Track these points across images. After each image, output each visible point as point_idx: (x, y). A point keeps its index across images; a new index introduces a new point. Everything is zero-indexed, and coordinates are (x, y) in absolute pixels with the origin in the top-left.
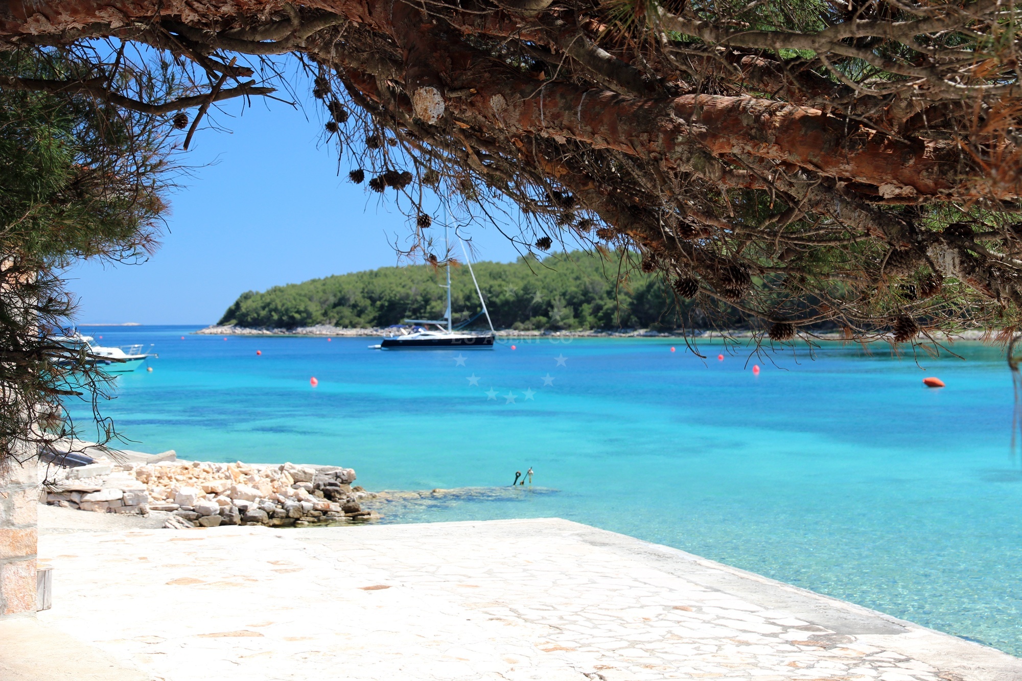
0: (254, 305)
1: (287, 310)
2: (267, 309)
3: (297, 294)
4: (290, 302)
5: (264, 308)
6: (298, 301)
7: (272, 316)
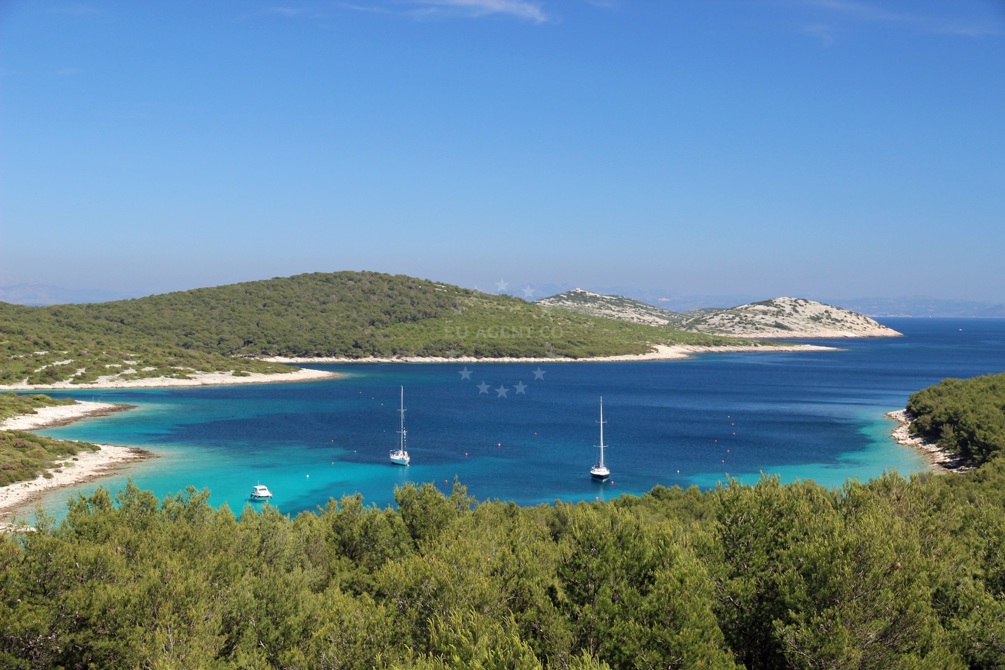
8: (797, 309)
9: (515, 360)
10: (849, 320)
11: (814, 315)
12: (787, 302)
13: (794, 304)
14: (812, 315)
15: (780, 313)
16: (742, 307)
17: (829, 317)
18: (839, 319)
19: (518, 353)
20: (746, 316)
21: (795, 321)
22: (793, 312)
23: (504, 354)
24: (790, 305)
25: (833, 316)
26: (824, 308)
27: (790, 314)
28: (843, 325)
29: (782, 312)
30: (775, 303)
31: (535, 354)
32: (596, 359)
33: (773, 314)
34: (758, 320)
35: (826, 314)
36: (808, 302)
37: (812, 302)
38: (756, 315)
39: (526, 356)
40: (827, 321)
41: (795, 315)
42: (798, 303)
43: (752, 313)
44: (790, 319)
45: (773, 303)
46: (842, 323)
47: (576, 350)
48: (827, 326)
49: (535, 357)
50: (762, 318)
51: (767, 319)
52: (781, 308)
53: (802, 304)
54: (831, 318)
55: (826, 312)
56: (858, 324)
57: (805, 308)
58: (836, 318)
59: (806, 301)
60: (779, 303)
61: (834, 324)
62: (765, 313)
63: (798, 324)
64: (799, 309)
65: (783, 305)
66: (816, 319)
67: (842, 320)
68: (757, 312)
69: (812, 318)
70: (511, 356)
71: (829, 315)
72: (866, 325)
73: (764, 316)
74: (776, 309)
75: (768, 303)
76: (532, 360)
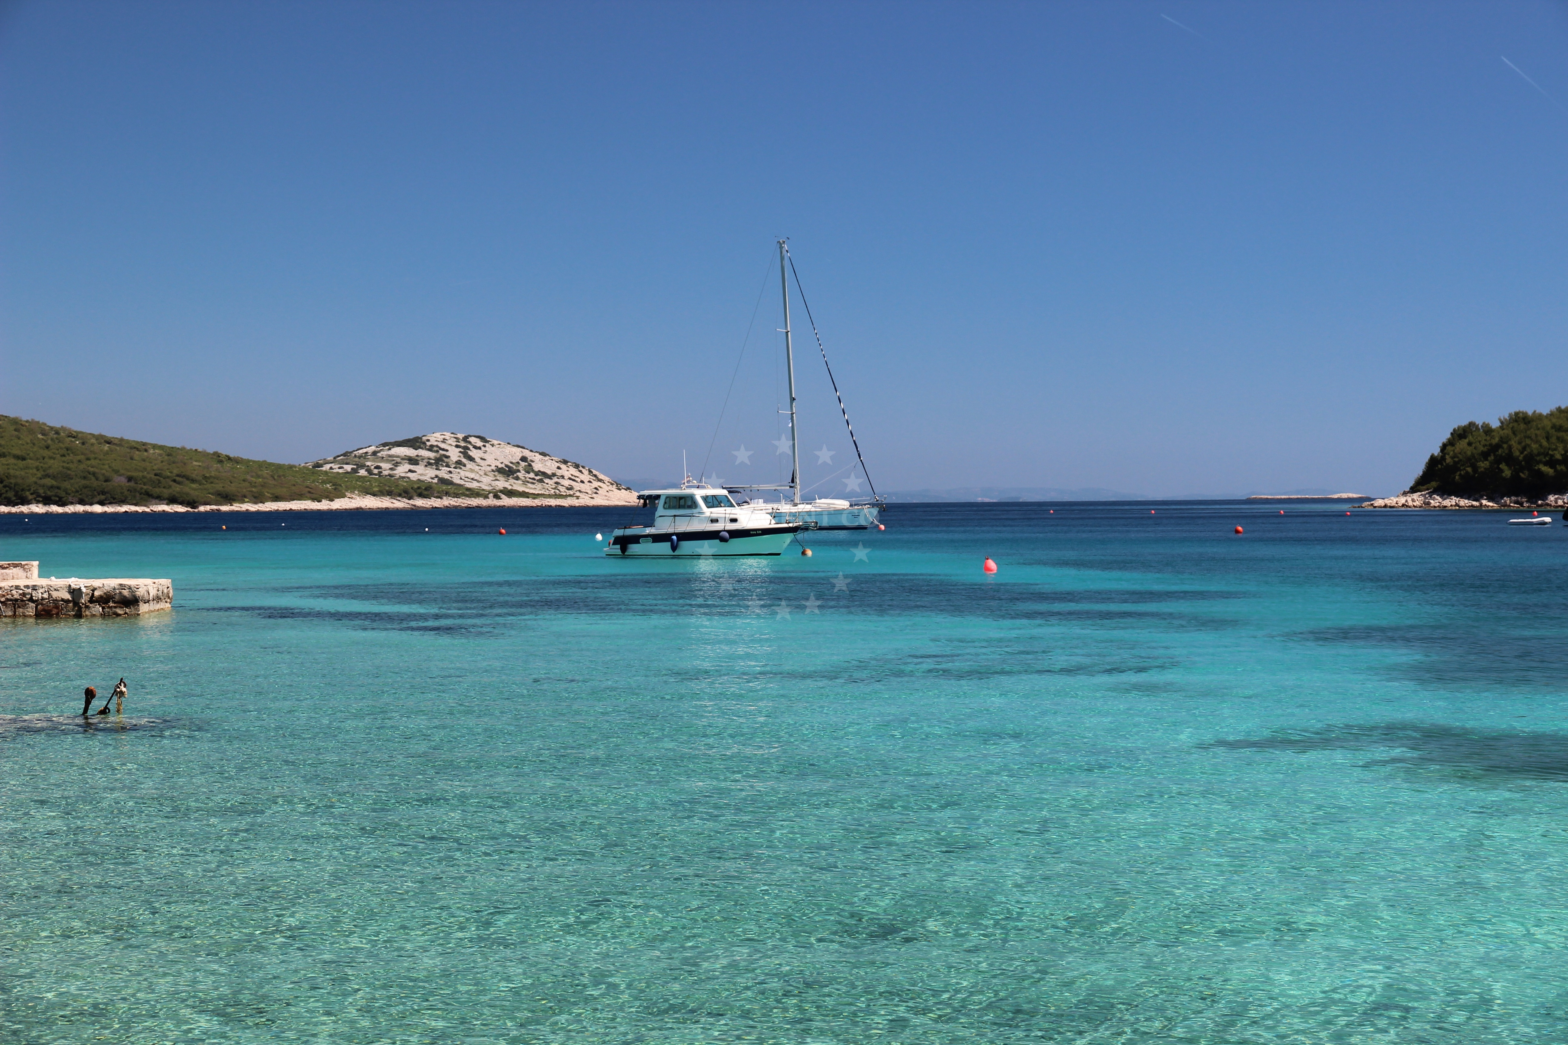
0: (1469, 451)
1: (1531, 459)
2: (1492, 458)
3: (1554, 427)
4: (1537, 442)
5: (1485, 455)
6: (1554, 440)
7: (1502, 471)
8: (470, 453)
9: (55, 509)
10: (567, 475)
11: (503, 466)
12: (449, 442)
13: (463, 444)
14: (500, 466)
15: (440, 461)
16: (365, 450)
17: (529, 469)
18: (549, 472)
19: (63, 494)
20: (378, 467)
21: (472, 475)
22: (464, 460)
23: (30, 497)
24: (457, 446)
25: (537, 467)
26: (518, 453)
27: (459, 464)
28: (556, 483)
29: (446, 460)
30: (428, 444)
31: (103, 497)
32: (236, 507)
33: (429, 464)
34: (403, 475)
35: (523, 464)
36: (487, 442)
37: (495, 442)
38: (397, 464)
39: (82, 502)
40: (527, 475)
41: (470, 465)
42: (470, 443)
43: (388, 461)
44: (463, 473)
45: (424, 443)
46: (555, 479)
47: (191, 489)
48: (529, 485)
49: (102, 503)
50: (410, 471)
51: (419, 471)
52: (441, 452)
53: (478, 445)
54: (533, 471)
55: (524, 459)
56: (582, 482)
57: (485, 452)
58: (542, 470)
59: (483, 439)
60: (435, 443)
61: (541, 481)
62: (413, 461)
63: (478, 482)
64: (473, 453)
65: (442, 446)
66: (508, 472)
67: (554, 475)
68: (399, 460)
69: (500, 471)
70: (47, 501)
71: (530, 465)
72: (596, 484)
73: (412, 467)
74: (432, 455)
75: (415, 443)
76: (98, 509)
